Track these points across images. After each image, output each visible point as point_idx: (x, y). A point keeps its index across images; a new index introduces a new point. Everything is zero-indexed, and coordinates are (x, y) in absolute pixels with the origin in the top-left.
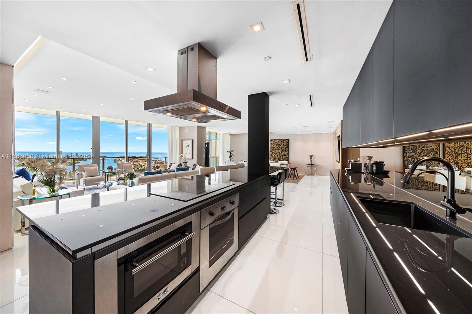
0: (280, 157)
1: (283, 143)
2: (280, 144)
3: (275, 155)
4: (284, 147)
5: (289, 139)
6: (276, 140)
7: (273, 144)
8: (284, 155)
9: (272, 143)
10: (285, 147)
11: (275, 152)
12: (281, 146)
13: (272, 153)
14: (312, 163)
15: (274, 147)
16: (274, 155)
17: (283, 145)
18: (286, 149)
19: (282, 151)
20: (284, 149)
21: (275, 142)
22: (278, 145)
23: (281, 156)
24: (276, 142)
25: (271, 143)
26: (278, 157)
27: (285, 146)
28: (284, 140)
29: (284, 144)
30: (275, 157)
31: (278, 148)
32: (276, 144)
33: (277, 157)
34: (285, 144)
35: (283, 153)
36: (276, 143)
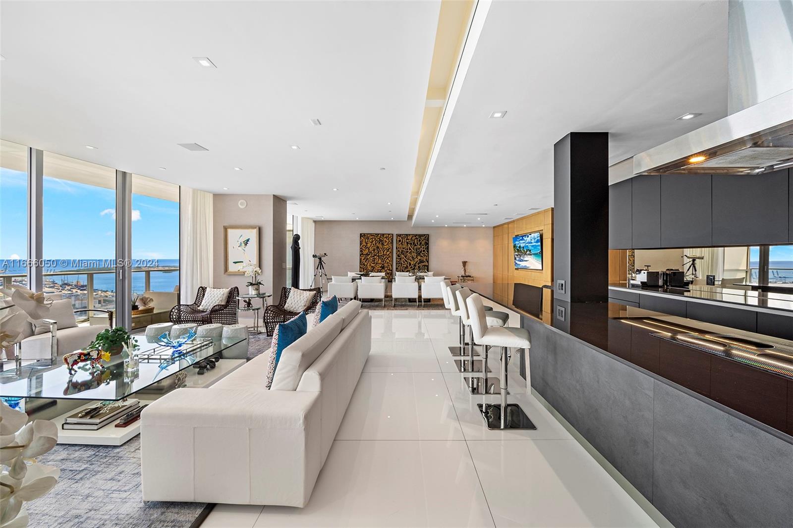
0: (415, 265)
1: (420, 240)
2: (414, 243)
3: (406, 261)
4: (421, 247)
5: (428, 235)
6: (407, 235)
7: (402, 243)
8: (421, 262)
9: (400, 241)
10: (423, 248)
11: (406, 257)
12: (415, 245)
13: (401, 259)
14: (467, 274)
15: (404, 248)
16: (404, 262)
17: (419, 244)
18: (424, 251)
19: (418, 254)
20: (421, 252)
21: (405, 239)
22: (411, 244)
23: (416, 263)
24: (407, 239)
25: (398, 240)
26: (410, 264)
27: (423, 245)
28: (420, 236)
29: (421, 243)
30: (405, 265)
31: (410, 249)
32: (407, 243)
33: (408, 265)
34: (423, 243)
35: (419, 257)
36: (408, 241)
